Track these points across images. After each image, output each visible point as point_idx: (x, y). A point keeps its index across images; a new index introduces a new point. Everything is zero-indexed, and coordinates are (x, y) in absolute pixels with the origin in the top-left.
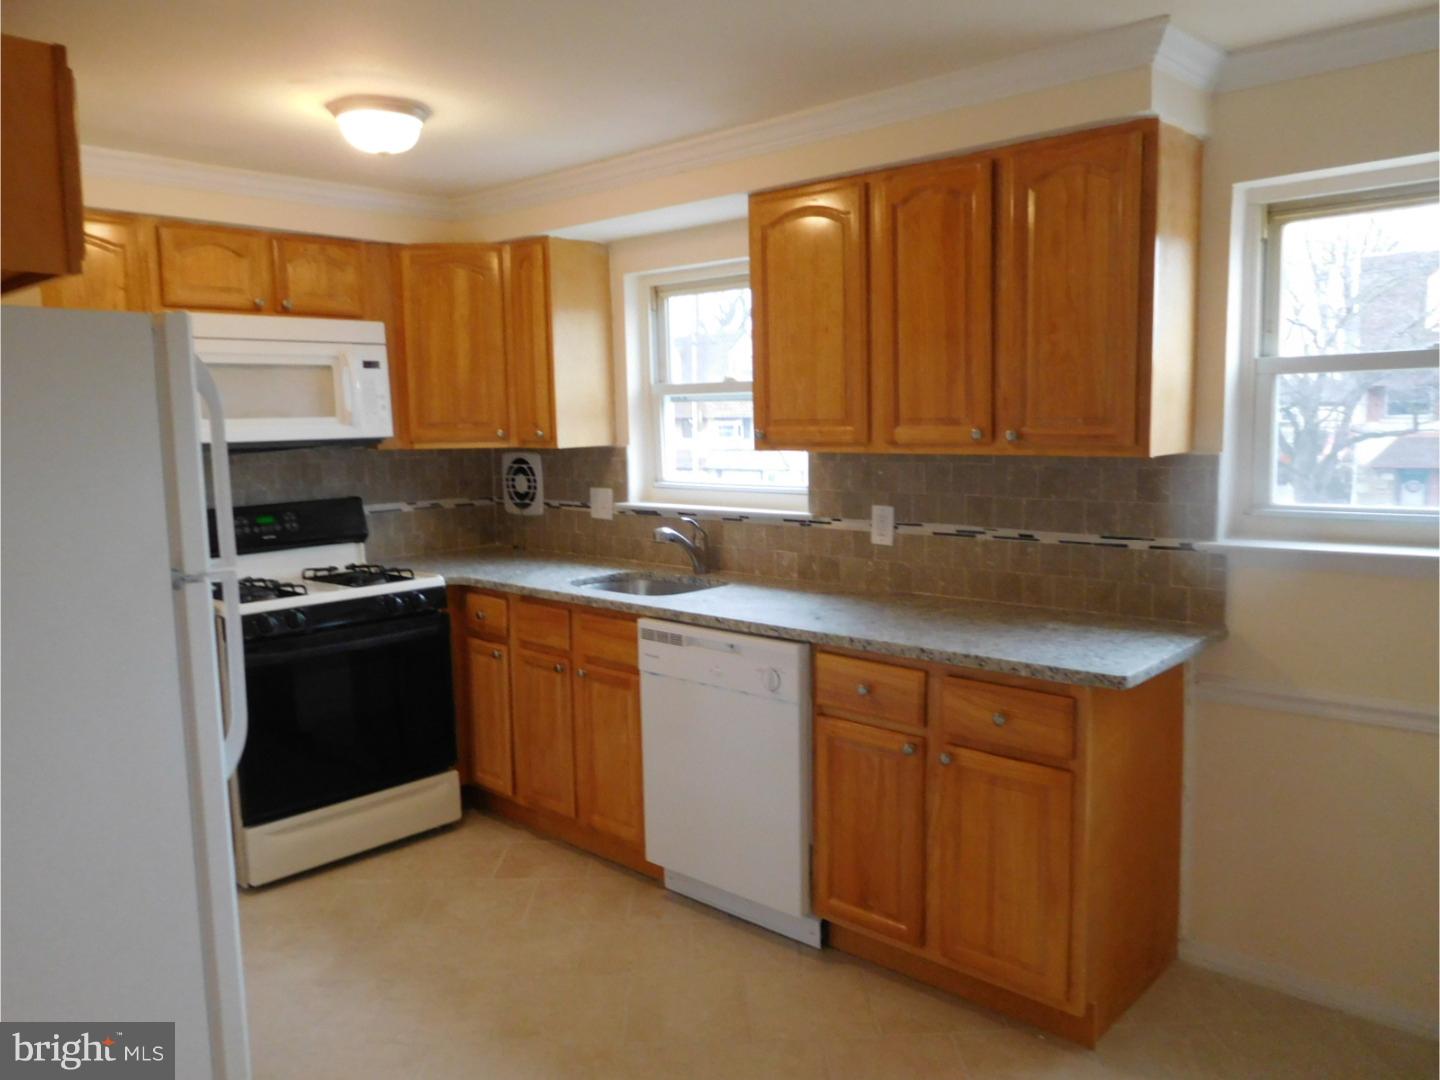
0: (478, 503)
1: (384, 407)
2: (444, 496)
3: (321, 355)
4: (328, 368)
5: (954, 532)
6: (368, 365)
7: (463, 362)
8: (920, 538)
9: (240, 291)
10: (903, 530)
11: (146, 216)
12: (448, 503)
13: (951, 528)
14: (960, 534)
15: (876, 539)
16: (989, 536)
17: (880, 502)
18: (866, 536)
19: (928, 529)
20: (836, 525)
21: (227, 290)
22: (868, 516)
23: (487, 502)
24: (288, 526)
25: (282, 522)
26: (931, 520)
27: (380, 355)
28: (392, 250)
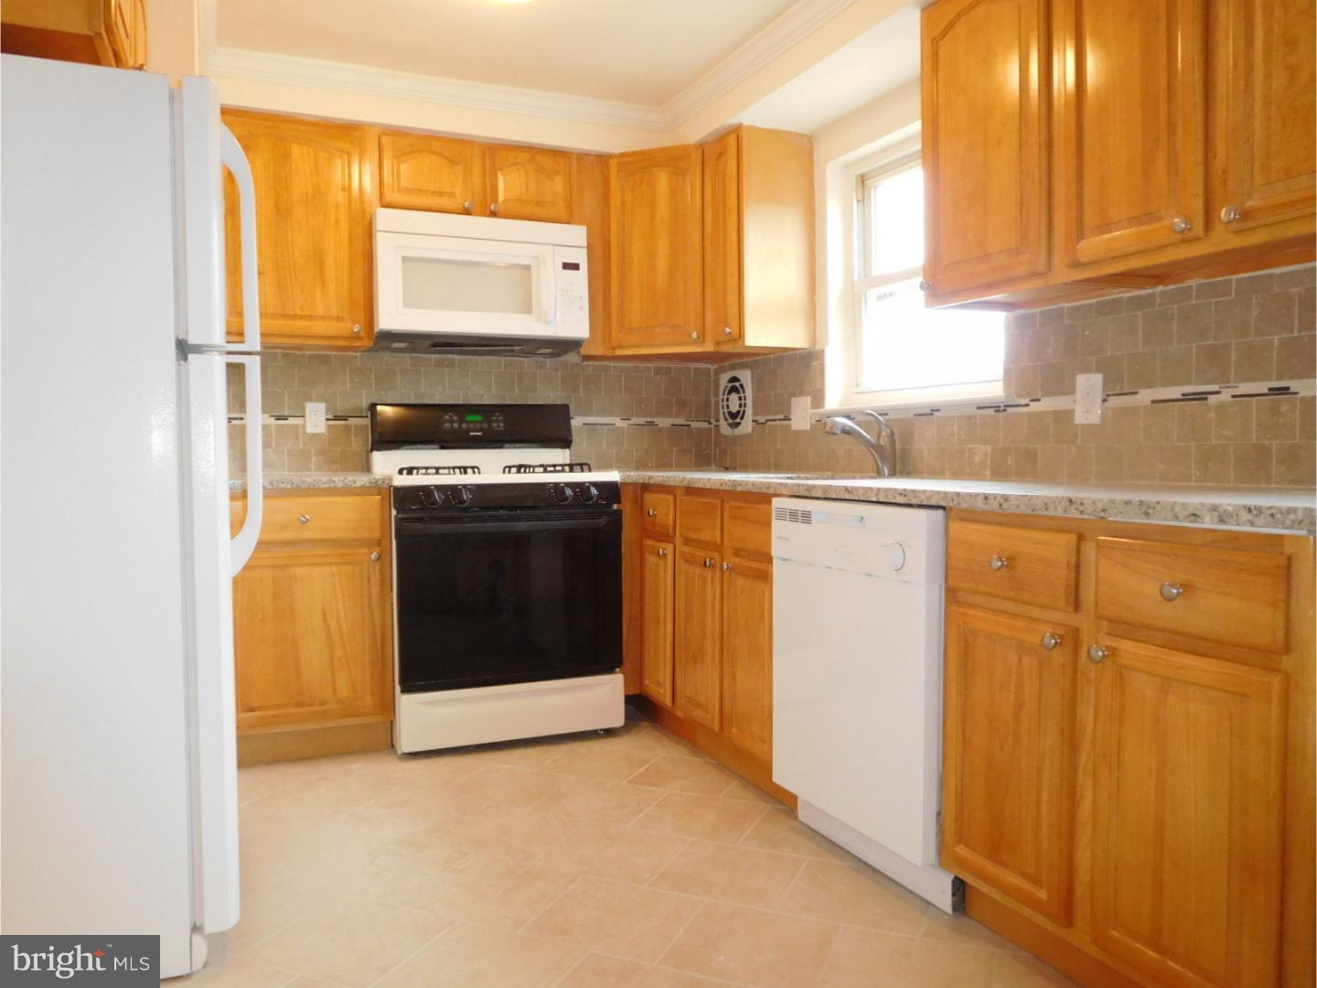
0: (695, 425)
1: (581, 308)
2: (659, 414)
3: (521, 255)
4: (528, 268)
5: (1180, 396)
6: (567, 266)
7: (662, 264)
8: (1135, 409)
9: (452, 195)
10: (1113, 402)
11: (372, 125)
12: (664, 422)
13: (1175, 392)
14: (1186, 398)
15: (1080, 419)
16: (1226, 396)
17: (1087, 370)
18: (1069, 414)
19: (1146, 396)
20: (1034, 407)
21: (441, 194)
22: (1072, 391)
23: (705, 425)
24: (495, 425)
25: (490, 421)
26: (1150, 385)
27: (581, 257)
28: (603, 160)
